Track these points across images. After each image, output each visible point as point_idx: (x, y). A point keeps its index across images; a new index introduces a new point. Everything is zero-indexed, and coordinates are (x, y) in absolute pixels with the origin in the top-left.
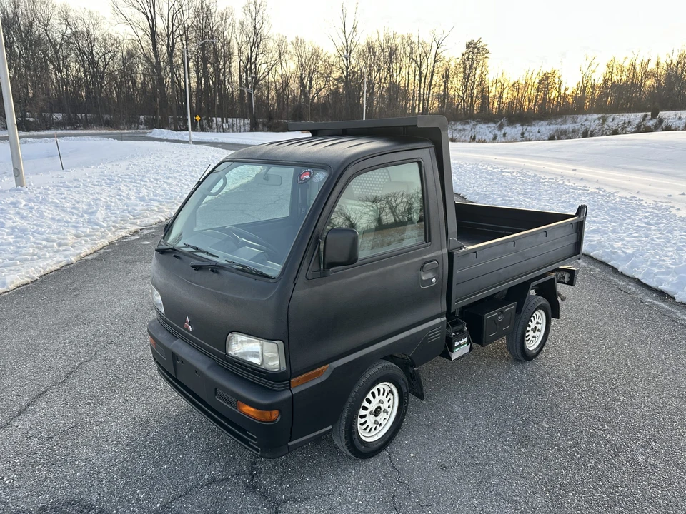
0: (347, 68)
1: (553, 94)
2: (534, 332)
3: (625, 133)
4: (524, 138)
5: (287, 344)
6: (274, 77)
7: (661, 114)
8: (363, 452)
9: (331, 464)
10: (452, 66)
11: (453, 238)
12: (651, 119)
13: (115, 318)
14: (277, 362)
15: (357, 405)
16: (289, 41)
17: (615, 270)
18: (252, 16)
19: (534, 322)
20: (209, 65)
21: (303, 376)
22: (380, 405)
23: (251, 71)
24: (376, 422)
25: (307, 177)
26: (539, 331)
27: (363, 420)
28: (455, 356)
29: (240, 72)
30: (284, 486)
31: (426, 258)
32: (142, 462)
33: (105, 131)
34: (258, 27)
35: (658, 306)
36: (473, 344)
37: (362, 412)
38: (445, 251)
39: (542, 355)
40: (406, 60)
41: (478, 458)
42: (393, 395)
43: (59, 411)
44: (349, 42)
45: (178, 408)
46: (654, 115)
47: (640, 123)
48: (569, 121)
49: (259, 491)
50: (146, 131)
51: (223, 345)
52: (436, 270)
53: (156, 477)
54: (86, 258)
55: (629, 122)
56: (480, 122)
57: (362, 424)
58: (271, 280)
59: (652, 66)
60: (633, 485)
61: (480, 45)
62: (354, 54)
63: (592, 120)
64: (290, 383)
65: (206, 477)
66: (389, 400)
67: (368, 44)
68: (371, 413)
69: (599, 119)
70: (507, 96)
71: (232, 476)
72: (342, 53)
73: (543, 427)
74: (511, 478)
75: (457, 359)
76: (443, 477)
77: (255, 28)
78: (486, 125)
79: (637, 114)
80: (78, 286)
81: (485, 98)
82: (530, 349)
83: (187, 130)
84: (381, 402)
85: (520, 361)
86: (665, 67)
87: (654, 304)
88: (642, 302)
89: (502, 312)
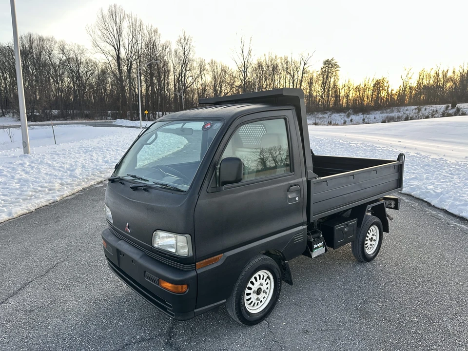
0: (245, 79)
1: (383, 94)
2: (371, 241)
4: (364, 122)
5: (193, 237)
6: (197, 86)
7: (458, 105)
8: (249, 321)
9: (227, 329)
10: (315, 77)
11: (310, 171)
12: (452, 109)
13: (83, 235)
14: (187, 250)
15: (244, 286)
16: (206, 62)
17: (429, 204)
18: (182, 46)
19: (371, 234)
20: (154, 78)
21: (204, 261)
22: (261, 287)
23: (182, 82)
24: (258, 299)
25: (209, 126)
26: (375, 240)
27: (248, 297)
28: (315, 254)
29: (174, 82)
30: (192, 344)
31: (292, 183)
32: (94, 327)
33: (85, 121)
34: (186, 53)
35: (460, 227)
36: (327, 247)
37: (247, 291)
38: (305, 179)
39: (377, 258)
40: (284, 73)
41: (331, 326)
42: (270, 280)
43: (40, 293)
44: (246, 62)
45: (121, 292)
46: (454, 106)
47: (444, 111)
48: (395, 111)
49: (174, 347)
50: (112, 121)
51: (150, 240)
52: (298, 191)
53: (103, 337)
54: (66, 198)
55: (437, 111)
56: (334, 113)
57: (248, 300)
58: (182, 193)
59: (450, 74)
60: (444, 345)
61: (333, 62)
62: (249, 70)
63: (411, 110)
64: (195, 265)
65: (138, 337)
66: (267, 284)
67: (259, 63)
68: (254, 292)
69: (416, 109)
70: (352, 95)
71: (156, 337)
72: (241, 69)
73: (378, 305)
74: (355, 340)
75: (316, 257)
76: (306, 338)
77: (184, 54)
78: (339, 114)
79: (442, 106)
80: (60, 215)
81: (337, 97)
82: (369, 253)
83: (139, 120)
84: (261, 284)
85: (362, 262)
86: (459, 75)
87: (457, 226)
88: (448, 224)
89: (347, 225)
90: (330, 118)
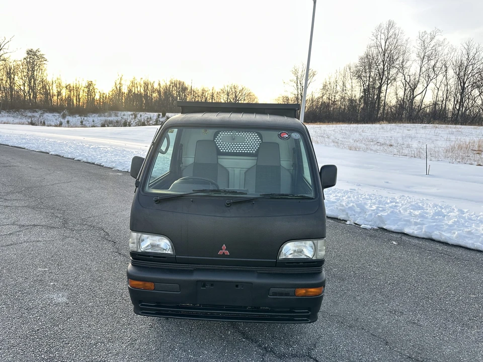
3: (149, 125)
4: (82, 125)
7: (167, 114)
12: (162, 117)
46: (164, 115)
47: (157, 119)
48: (113, 115)
55: (151, 118)
56: (47, 112)
58: (312, 200)
59: (156, 86)
61: (38, 54)
63: (128, 115)
69: (132, 115)
78: (52, 114)
79: (154, 113)
81: (47, 94)
90: (41, 117)
